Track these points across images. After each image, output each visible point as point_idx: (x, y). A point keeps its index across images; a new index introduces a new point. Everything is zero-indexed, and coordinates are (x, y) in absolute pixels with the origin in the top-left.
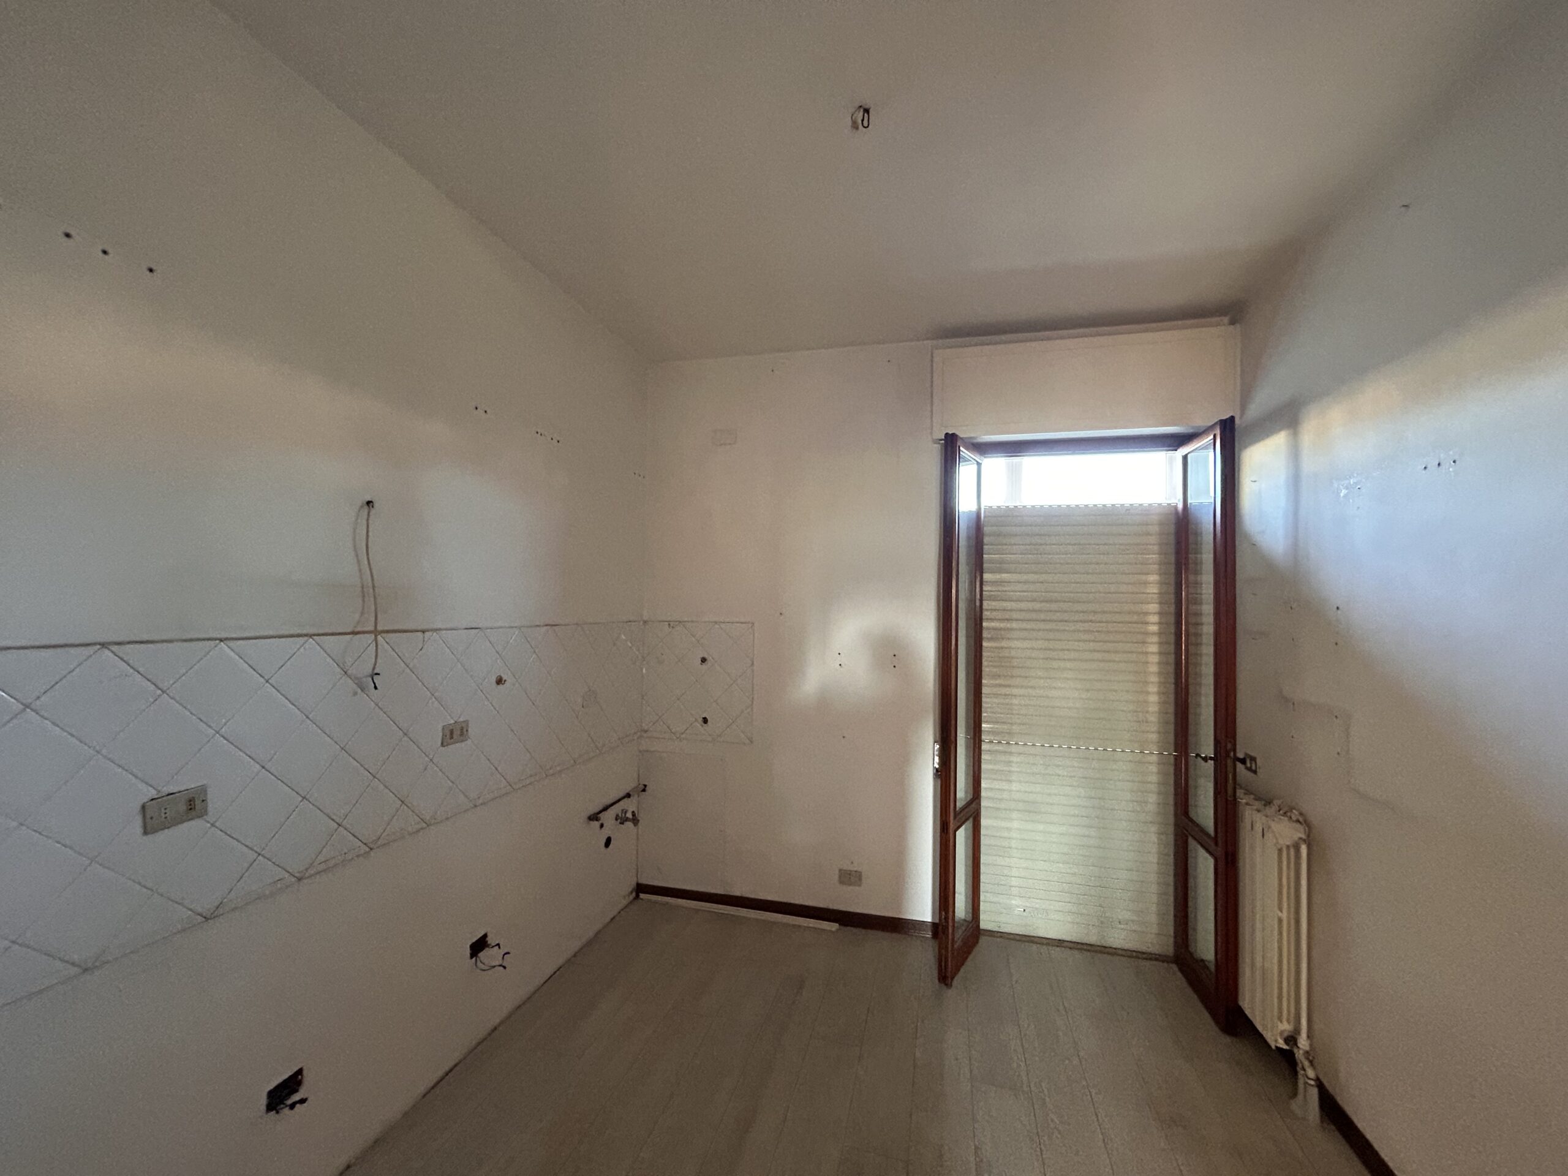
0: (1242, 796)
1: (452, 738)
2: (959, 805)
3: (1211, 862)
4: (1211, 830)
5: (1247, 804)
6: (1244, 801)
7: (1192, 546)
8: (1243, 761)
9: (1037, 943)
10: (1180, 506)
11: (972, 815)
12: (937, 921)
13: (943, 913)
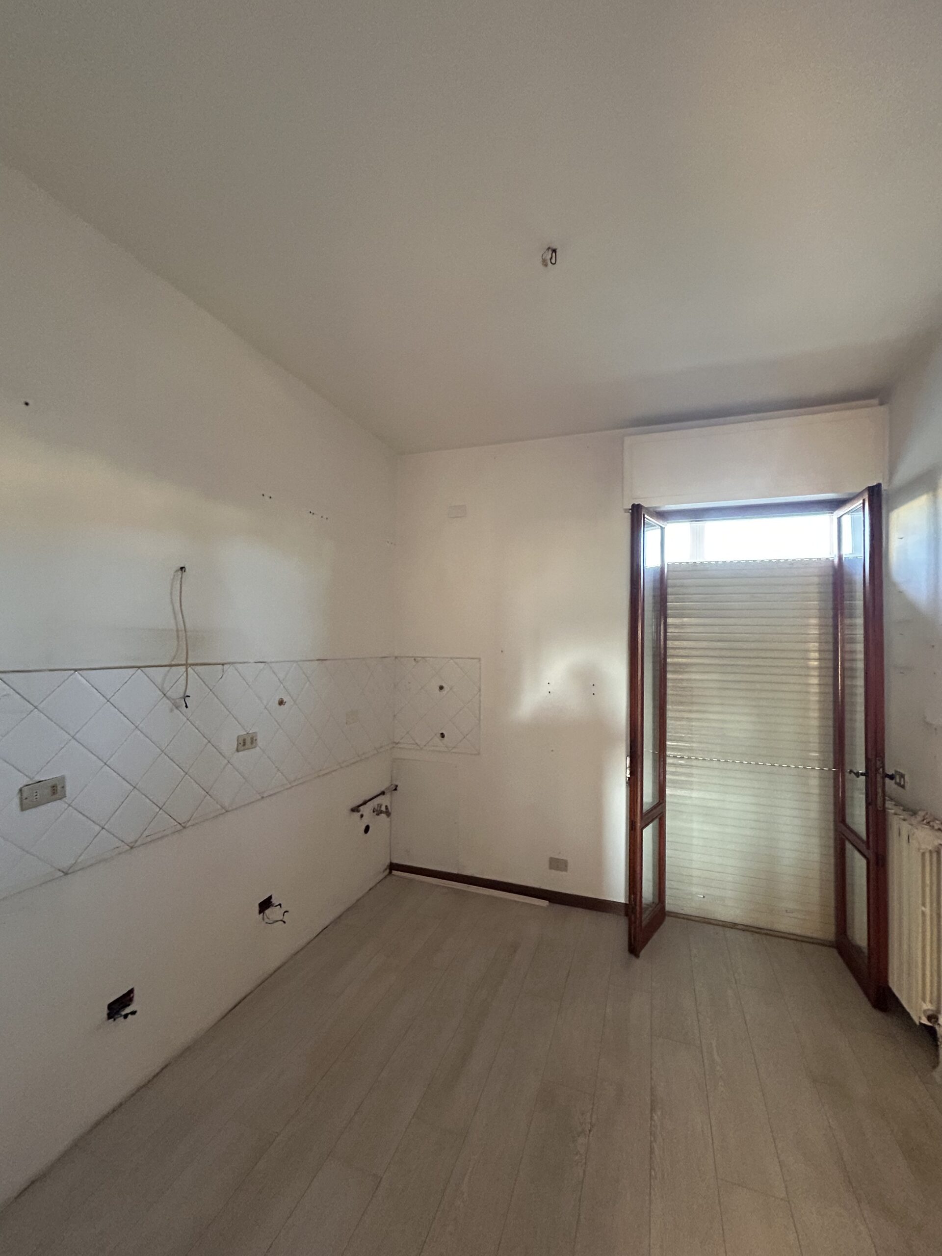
0: (890, 807)
1: (244, 745)
2: (646, 808)
3: (864, 862)
4: (864, 835)
5: (895, 814)
6: (893, 811)
7: (846, 595)
8: (892, 777)
9: (714, 924)
10: (836, 561)
11: (657, 817)
12: (628, 903)
13: (633, 896)
